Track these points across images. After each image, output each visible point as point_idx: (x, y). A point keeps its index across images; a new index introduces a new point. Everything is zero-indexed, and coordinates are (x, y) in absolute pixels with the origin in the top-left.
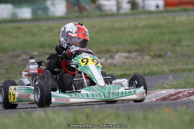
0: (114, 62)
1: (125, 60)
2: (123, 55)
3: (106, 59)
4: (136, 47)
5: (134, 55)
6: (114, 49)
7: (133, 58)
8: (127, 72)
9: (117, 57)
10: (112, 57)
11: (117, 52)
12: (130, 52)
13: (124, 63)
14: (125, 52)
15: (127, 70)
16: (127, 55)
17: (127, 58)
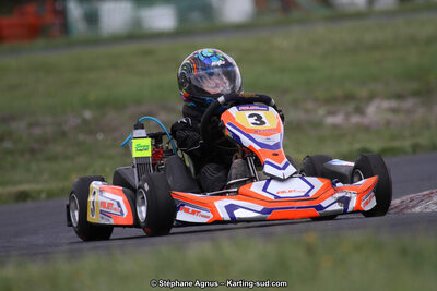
0: (365, 121)
1: (390, 116)
2: (386, 104)
3: (348, 115)
4: (414, 86)
5: (409, 103)
6: (363, 92)
7: (408, 112)
9: (371, 109)
10: (360, 111)
11: (371, 97)
12: (400, 97)
13: (388, 123)
14: (389, 97)
15: (393, 138)
16: (393, 104)
17: (394, 111)
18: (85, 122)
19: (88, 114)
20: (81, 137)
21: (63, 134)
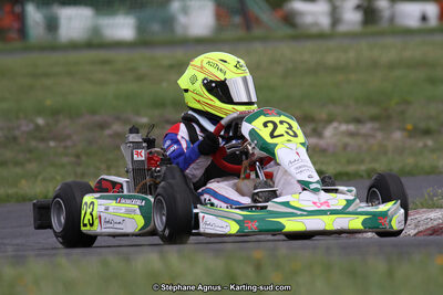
0: (322, 143)
1: (347, 140)
2: (344, 127)
4: (374, 111)
5: (367, 128)
6: (323, 114)
7: (366, 136)
8: (351, 168)
9: (329, 132)
10: (317, 133)
11: (329, 121)
12: (358, 121)
13: (345, 147)
14: (348, 122)
15: (349, 162)
16: (352, 127)
17: (351, 134)
18: (38, 127)
19: (40, 121)
20: (33, 143)
21: (15, 139)
